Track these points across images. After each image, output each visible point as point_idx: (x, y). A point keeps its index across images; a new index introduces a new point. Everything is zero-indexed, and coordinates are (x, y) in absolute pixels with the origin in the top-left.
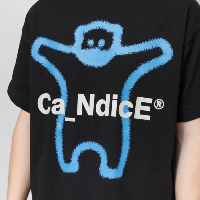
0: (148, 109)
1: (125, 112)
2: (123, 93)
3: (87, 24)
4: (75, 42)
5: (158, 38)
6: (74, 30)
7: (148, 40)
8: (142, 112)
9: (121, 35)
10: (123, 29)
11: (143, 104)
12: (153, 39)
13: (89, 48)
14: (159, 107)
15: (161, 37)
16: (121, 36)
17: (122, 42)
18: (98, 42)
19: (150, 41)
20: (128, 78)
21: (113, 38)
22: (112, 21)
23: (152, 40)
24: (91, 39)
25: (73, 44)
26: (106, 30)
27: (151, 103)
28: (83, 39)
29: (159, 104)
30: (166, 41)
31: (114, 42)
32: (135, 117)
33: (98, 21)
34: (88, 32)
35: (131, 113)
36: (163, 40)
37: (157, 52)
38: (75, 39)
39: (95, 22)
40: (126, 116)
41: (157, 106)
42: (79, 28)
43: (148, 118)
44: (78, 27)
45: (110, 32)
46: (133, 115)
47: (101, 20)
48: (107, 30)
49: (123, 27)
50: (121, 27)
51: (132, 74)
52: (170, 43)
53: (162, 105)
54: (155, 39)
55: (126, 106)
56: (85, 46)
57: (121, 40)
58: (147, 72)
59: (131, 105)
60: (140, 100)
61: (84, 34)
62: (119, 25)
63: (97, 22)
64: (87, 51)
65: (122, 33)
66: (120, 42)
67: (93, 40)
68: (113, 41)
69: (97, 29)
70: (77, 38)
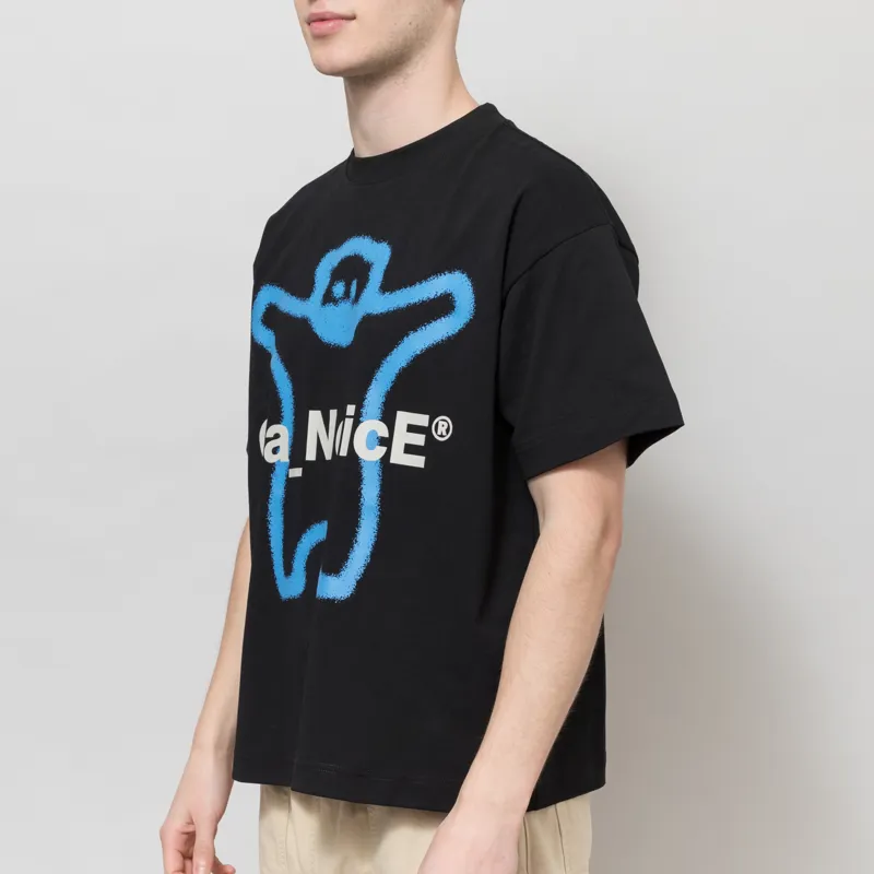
0: (419, 440)
1: (370, 447)
2: (366, 403)
3: (339, 248)
4: (314, 289)
5: (450, 273)
7: (430, 276)
9: (385, 267)
10: (391, 253)
11: (412, 429)
12: (441, 275)
13: (335, 301)
14: (442, 436)
16: (383, 271)
17: (381, 284)
18: (350, 288)
19: (434, 279)
20: (379, 367)
21: (369, 276)
22: (378, 235)
23: (437, 275)
24: (341, 281)
25: (309, 296)
26: (362, 257)
27: (426, 424)
29: (442, 430)
30: (466, 278)
32: (392, 461)
33: (356, 237)
34: (337, 266)
36: (461, 275)
37: (443, 305)
38: (315, 283)
39: (351, 239)
40: (370, 455)
41: (439, 433)
42: (326, 256)
43: (418, 461)
45: (368, 262)
50: (389, 249)
51: (388, 358)
52: (472, 281)
53: (448, 431)
54: (445, 274)
55: (373, 432)
57: (381, 280)
58: (418, 353)
59: (383, 431)
60: (403, 418)
61: (331, 270)
62: (387, 244)
63: (354, 240)
64: (330, 307)
65: (387, 263)
66: (379, 283)
67: (343, 284)
68: (368, 282)
70: (318, 282)
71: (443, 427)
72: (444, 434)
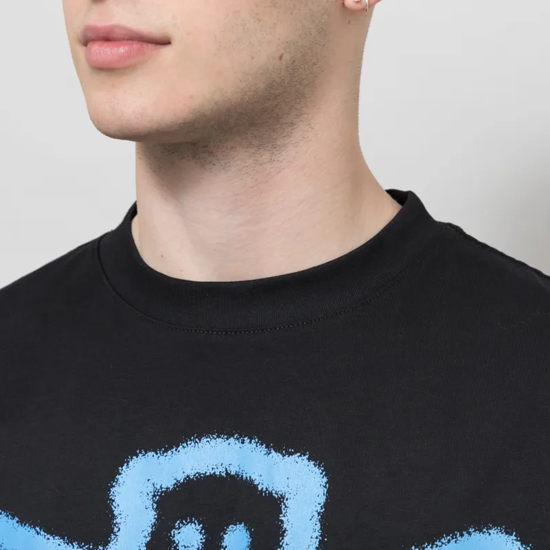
3: (166, 451)
4: (116, 530)
5: (481, 531)
6: (111, 476)
7: (439, 537)
9: (319, 507)
10: (325, 480)
12: (462, 535)
15: (496, 524)
16: (316, 514)
17: (320, 541)
18: (222, 539)
19: (449, 541)
21: (282, 522)
22: (280, 442)
23: (454, 537)
24: (191, 522)
26: (252, 481)
28: (150, 517)
30: (519, 543)
31: (286, 539)
33: (218, 437)
34: (174, 489)
36: (504, 537)
38: (114, 517)
39: (204, 440)
42: (131, 463)
44: (128, 462)
45: (271, 494)
47: (230, 435)
48: (256, 483)
49: (329, 472)
50: (316, 469)
54: (470, 534)
57: (317, 534)
61: (154, 496)
62: (309, 459)
63: (213, 442)
65: (322, 499)
66: (315, 540)
67: (199, 528)
68: (283, 536)
69: (213, 476)
70: (123, 515)
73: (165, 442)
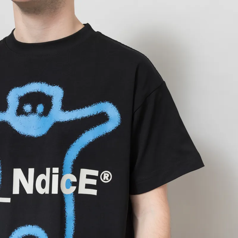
0: (94, 182)
1: (68, 187)
3: (22, 87)
4: (8, 107)
5: (103, 102)
6: (7, 93)
7: (93, 104)
8: (88, 186)
9: (61, 98)
10: (63, 91)
11: (88, 177)
12: (98, 103)
13: (26, 114)
14: (106, 180)
15: (107, 101)
16: (61, 100)
17: (62, 107)
18: (36, 108)
19: (95, 105)
20: (69, 148)
21: (52, 102)
22: (51, 82)
23: (96, 104)
24: (28, 104)
25: (5, 110)
26: (44, 93)
27: (97, 175)
28: (17, 103)
29: (106, 177)
30: (113, 105)
31: (53, 107)
32: (79, 192)
33: (35, 82)
34: (24, 96)
35: (75, 188)
36: (109, 104)
37: (102, 118)
38: (8, 104)
39: (32, 83)
40: (68, 191)
41: (104, 179)
42: (12, 90)
43: (94, 192)
44: (11, 90)
45: (49, 96)
46: (77, 190)
47: (38, 82)
48: (45, 93)
49: (64, 89)
50: (61, 89)
51: (74, 144)
52: (116, 107)
53: (109, 178)
54: (100, 103)
55: (68, 180)
56: (20, 112)
57: (61, 105)
58: (91, 141)
59: (74, 179)
60: (84, 172)
61: (19, 98)
62: (59, 87)
63: (34, 84)
65: (62, 96)
66: (60, 106)
67: (30, 105)
68: (52, 106)
69: (34, 92)
70: (10, 103)
71: (107, 176)
72: (107, 179)
73: (21, 84)
